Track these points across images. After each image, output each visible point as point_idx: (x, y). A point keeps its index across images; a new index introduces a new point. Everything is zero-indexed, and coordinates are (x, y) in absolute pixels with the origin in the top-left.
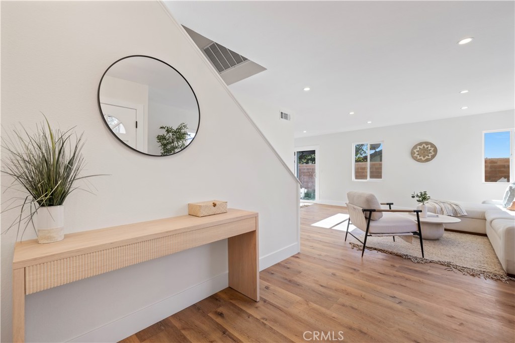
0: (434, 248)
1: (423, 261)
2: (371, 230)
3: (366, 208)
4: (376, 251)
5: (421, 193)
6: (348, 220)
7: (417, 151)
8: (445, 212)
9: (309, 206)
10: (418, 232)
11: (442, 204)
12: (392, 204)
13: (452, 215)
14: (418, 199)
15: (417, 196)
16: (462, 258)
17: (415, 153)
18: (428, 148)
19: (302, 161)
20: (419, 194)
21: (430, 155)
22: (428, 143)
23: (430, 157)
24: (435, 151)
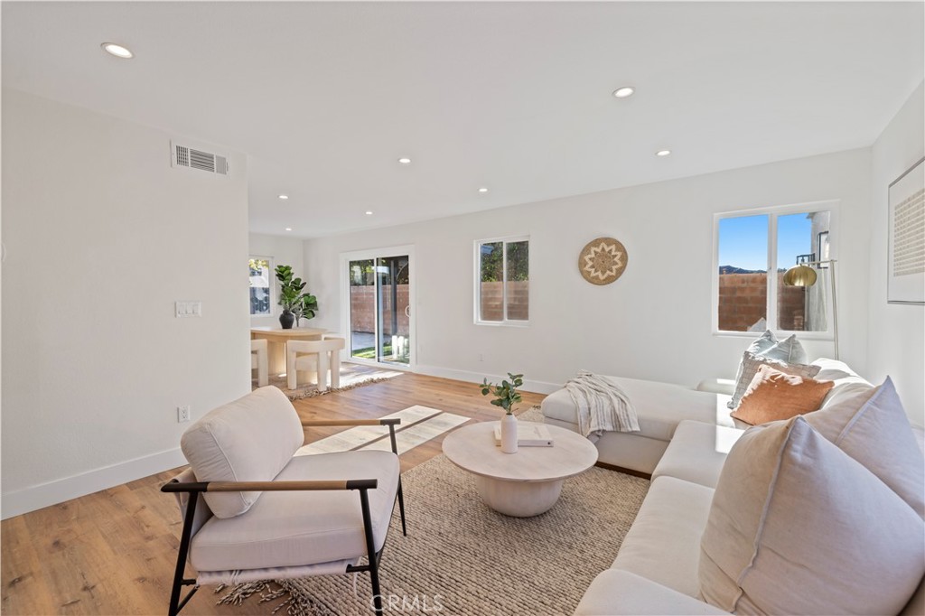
2: (197, 560)
7: (590, 259)
8: (594, 421)
9: (383, 380)
11: (593, 396)
13: (610, 429)
17: (586, 264)
18: (610, 252)
21: (614, 268)
22: (609, 241)
23: (614, 274)
24: (624, 258)
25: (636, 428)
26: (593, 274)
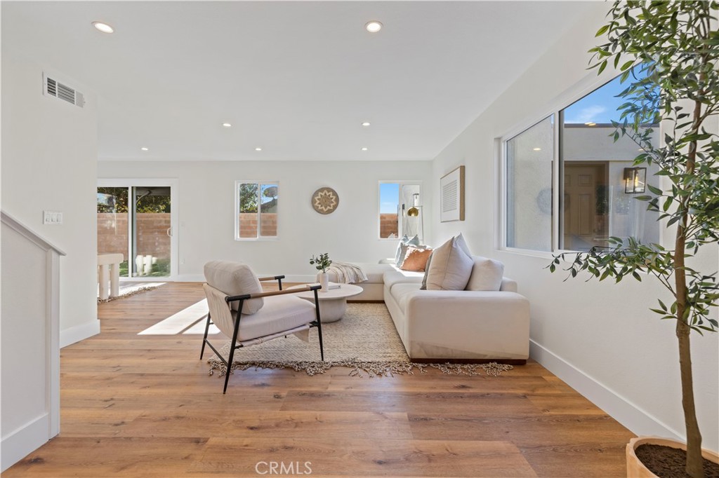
0: (336, 336)
1: (322, 368)
2: (242, 335)
3: (234, 293)
4: (253, 368)
5: (322, 256)
6: (207, 318)
7: (318, 199)
8: (347, 279)
9: (154, 288)
10: (317, 321)
11: (343, 269)
12: (283, 277)
13: (354, 282)
14: (318, 265)
15: (317, 260)
16: (366, 345)
17: (316, 202)
18: (329, 195)
19: (159, 208)
20: (319, 259)
21: (332, 205)
22: (329, 190)
23: (331, 208)
24: (337, 200)
25: (367, 279)
26: (320, 208)
